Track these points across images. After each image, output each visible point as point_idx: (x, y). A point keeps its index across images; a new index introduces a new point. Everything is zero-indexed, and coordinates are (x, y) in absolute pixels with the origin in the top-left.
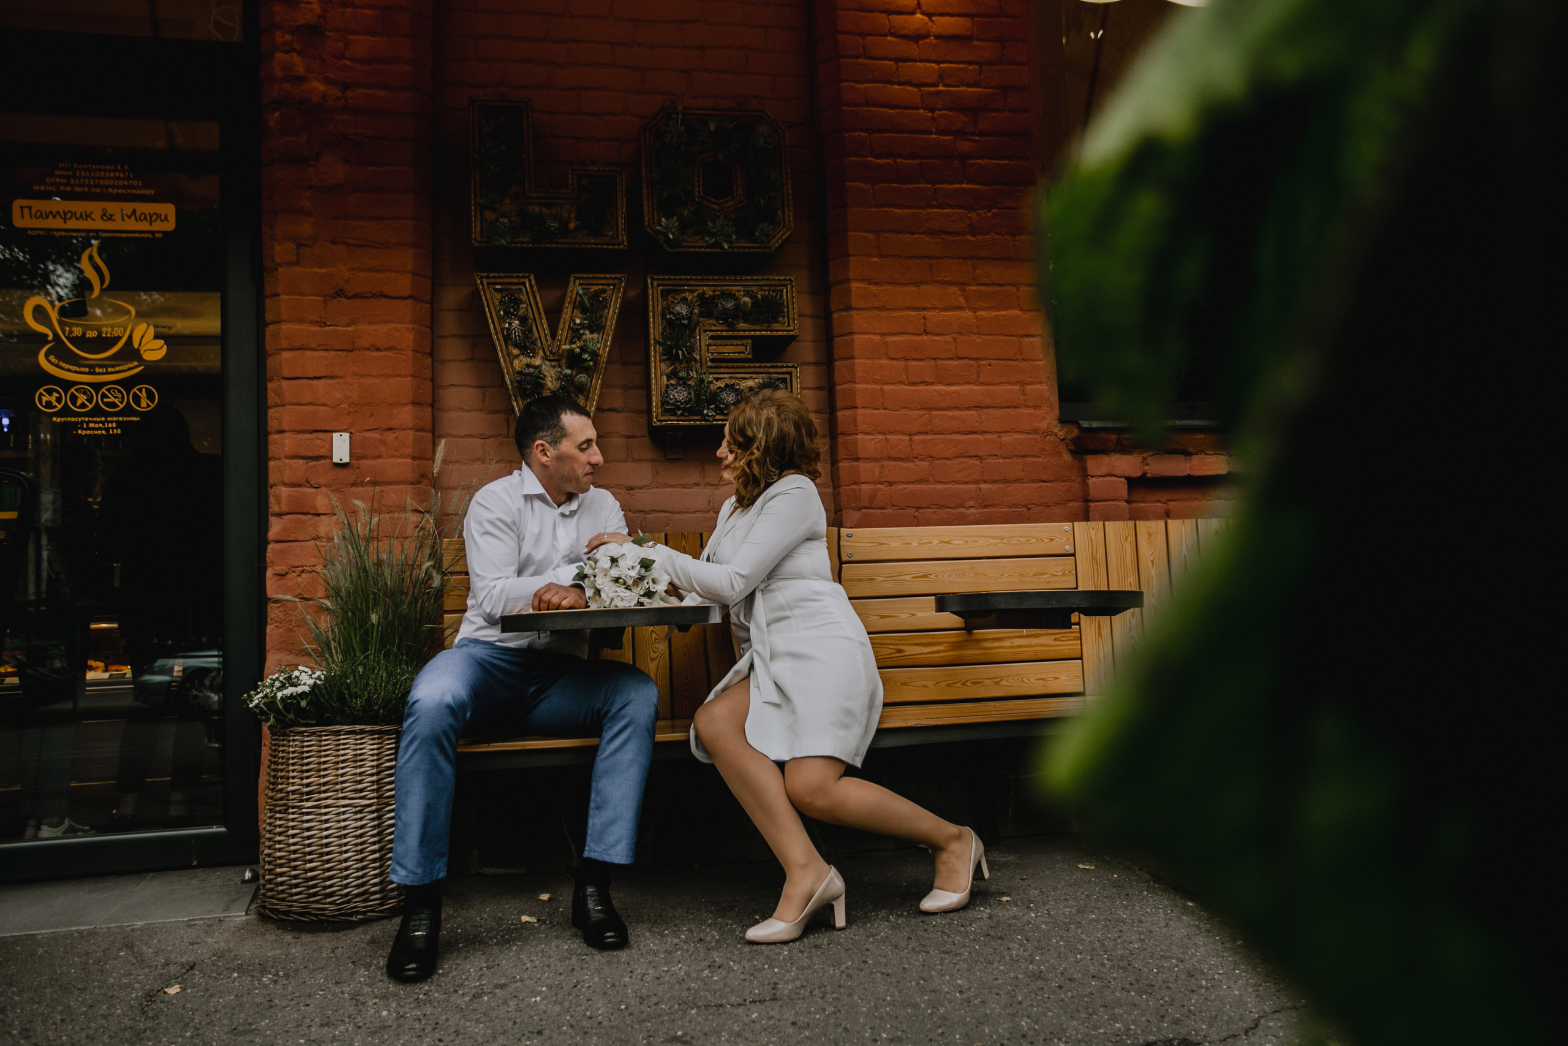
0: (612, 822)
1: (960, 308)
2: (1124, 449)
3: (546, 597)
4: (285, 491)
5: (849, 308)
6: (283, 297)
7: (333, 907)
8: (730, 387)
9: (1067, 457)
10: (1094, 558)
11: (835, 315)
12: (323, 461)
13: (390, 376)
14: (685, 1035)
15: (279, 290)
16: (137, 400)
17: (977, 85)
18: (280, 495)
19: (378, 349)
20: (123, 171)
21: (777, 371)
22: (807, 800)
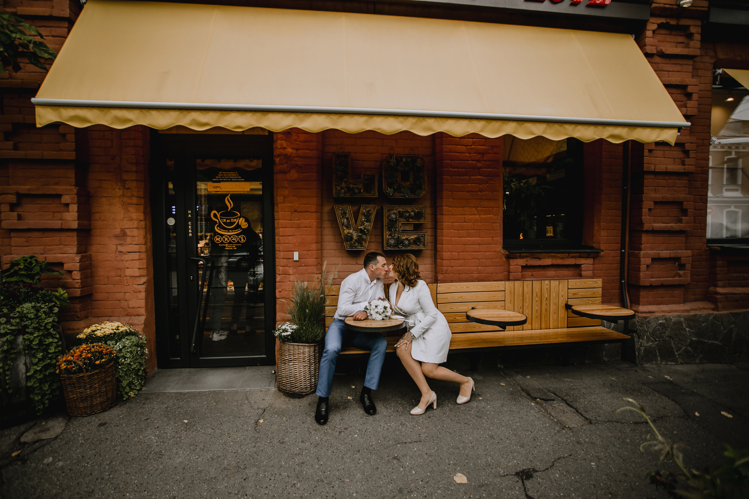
0: (373, 378)
1: (475, 214)
2: (521, 257)
3: (357, 317)
4: (281, 268)
5: (442, 214)
6: (280, 213)
7: (298, 391)
8: (407, 239)
9: (504, 259)
10: (511, 292)
11: (438, 216)
12: (291, 260)
13: (309, 235)
14: (398, 456)
15: (279, 211)
16: (240, 239)
17: (484, 146)
18: (279, 269)
19: (306, 227)
20: (236, 174)
21: (421, 234)
22: (428, 373)
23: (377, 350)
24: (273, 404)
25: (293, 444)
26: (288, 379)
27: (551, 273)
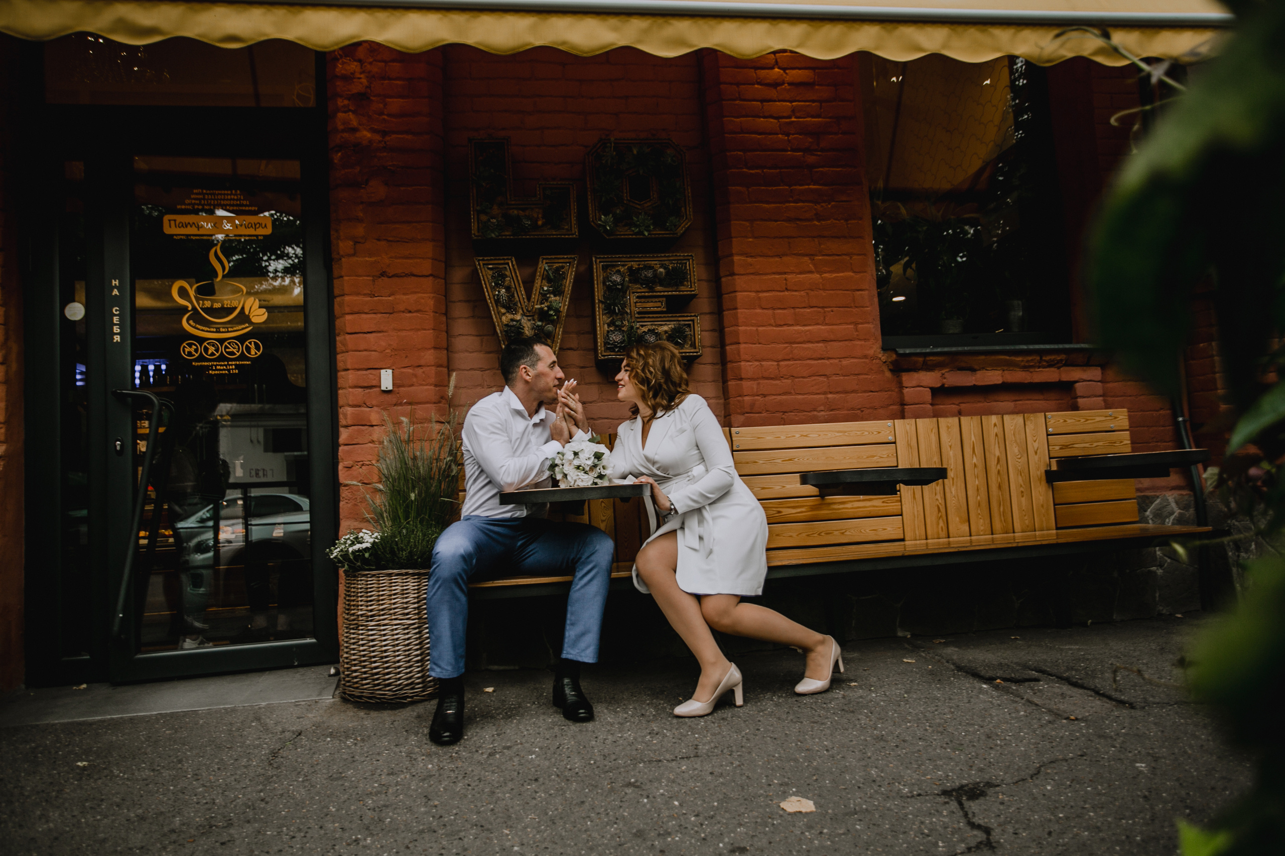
0: (582, 634)
1: (811, 272)
2: (928, 367)
4: (349, 410)
5: (733, 274)
6: (346, 278)
7: (390, 693)
8: (651, 331)
9: (888, 374)
10: (909, 445)
11: (723, 279)
12: (375, 389)
13: (418, 330)
14: (636, 781)
15: (343, 274)
16: (248, 349)
17: (818, 116)
18: (347, 413)
19: (410, 312)
20: (236, 195)
21: (684, 319)
22: (716, 619)
23: (591, 562)
27: (1006, 403)
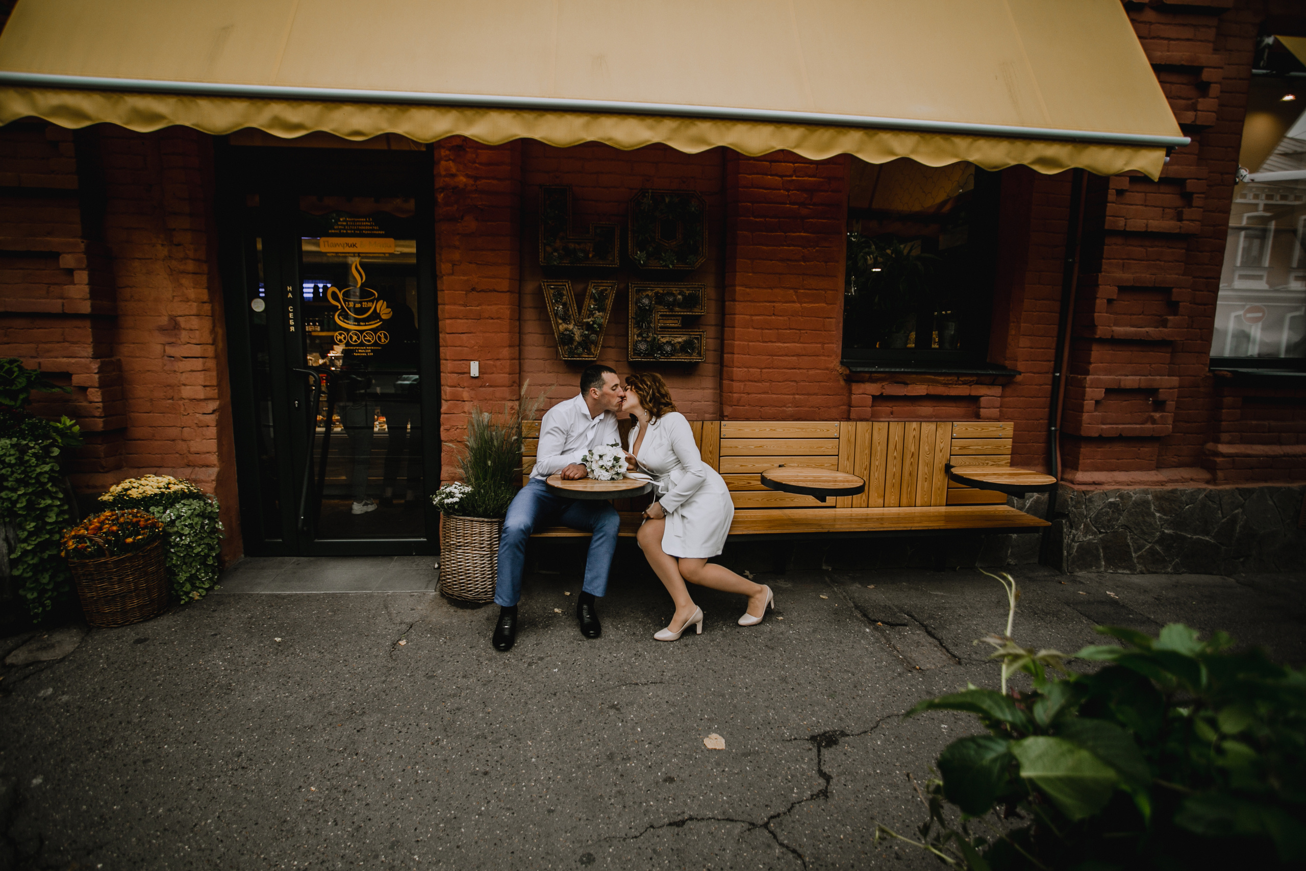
0: (596, 578)
1: (794, 302)
2: (872, 380)
3: (567, 473)
4: (448, 389)
5: (734, 300)
6: (446, 292)
7: (471, 597)
8: (669, 343)
9: (842, 383)
10: (849, 441)
11: (727, 303)
12: (466, 375)
13: (497, 332)
14: (618, 703)
15: (444, 288)
16: (380, 338)
17: (814, 176)
18: (446, 391)
19: (492, 319)
20: (369, 222)
21: (695, 333)
22: (690, 575)
23: (602, 531)
24: (427, 617)
25: (448, 679)
26: (455, 577)
27: (926, 409)
